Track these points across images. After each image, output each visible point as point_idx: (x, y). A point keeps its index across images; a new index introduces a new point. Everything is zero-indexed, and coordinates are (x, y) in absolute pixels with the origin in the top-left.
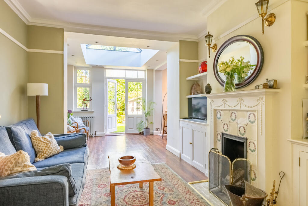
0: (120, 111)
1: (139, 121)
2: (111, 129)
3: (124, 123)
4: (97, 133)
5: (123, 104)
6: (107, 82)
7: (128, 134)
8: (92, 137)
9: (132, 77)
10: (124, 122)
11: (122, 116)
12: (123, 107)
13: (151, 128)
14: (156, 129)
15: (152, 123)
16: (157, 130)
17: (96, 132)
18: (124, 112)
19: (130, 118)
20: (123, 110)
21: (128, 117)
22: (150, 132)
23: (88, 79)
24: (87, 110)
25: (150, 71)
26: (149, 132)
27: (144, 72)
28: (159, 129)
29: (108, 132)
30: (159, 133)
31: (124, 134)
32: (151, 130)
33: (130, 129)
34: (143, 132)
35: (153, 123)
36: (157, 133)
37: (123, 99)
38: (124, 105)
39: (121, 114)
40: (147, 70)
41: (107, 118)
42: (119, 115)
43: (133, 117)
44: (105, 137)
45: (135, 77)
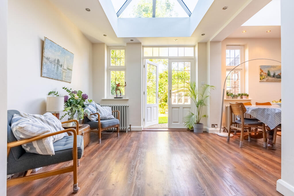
0: (163, 103)
1: (187, 114)
2: (151, 121)
3: (166, 114)
4: (132, 127)
5: (166, 95)
6: (146, 63)
7: (172, 130)
8: (125, 132)
9: (177, 56)
10: (167, 112)
11: (165, 107)
12: (165, 99)
13: (203, 124)
14: (212, 125)
15: (205, 116)
16: (214, 127)
17: (130, 125)
18: (167, 104)
19: (174, 109)
20: (166, 101)
21: (172, 108)
22: (203, 129)
23: (123, 60)
24: (121, 98)
25: (203, 45)
26: (201, 129)
27: (193, 48)
28: (217, 125)
29: (146, 125)
30: (217, 131)
31: (167, 130)
32: (204, 125)
33: (174, 122)
34: (192, 128)
35: (208, 117)
36: (215, 130)
37: (166, 92)
38: (166, 97)
39: (164, 105)
40: (199, 43)
41: (146, 108)
42: (162, 106)
43: (179, 108)
44: (143, 132)
45: (181, 55)
